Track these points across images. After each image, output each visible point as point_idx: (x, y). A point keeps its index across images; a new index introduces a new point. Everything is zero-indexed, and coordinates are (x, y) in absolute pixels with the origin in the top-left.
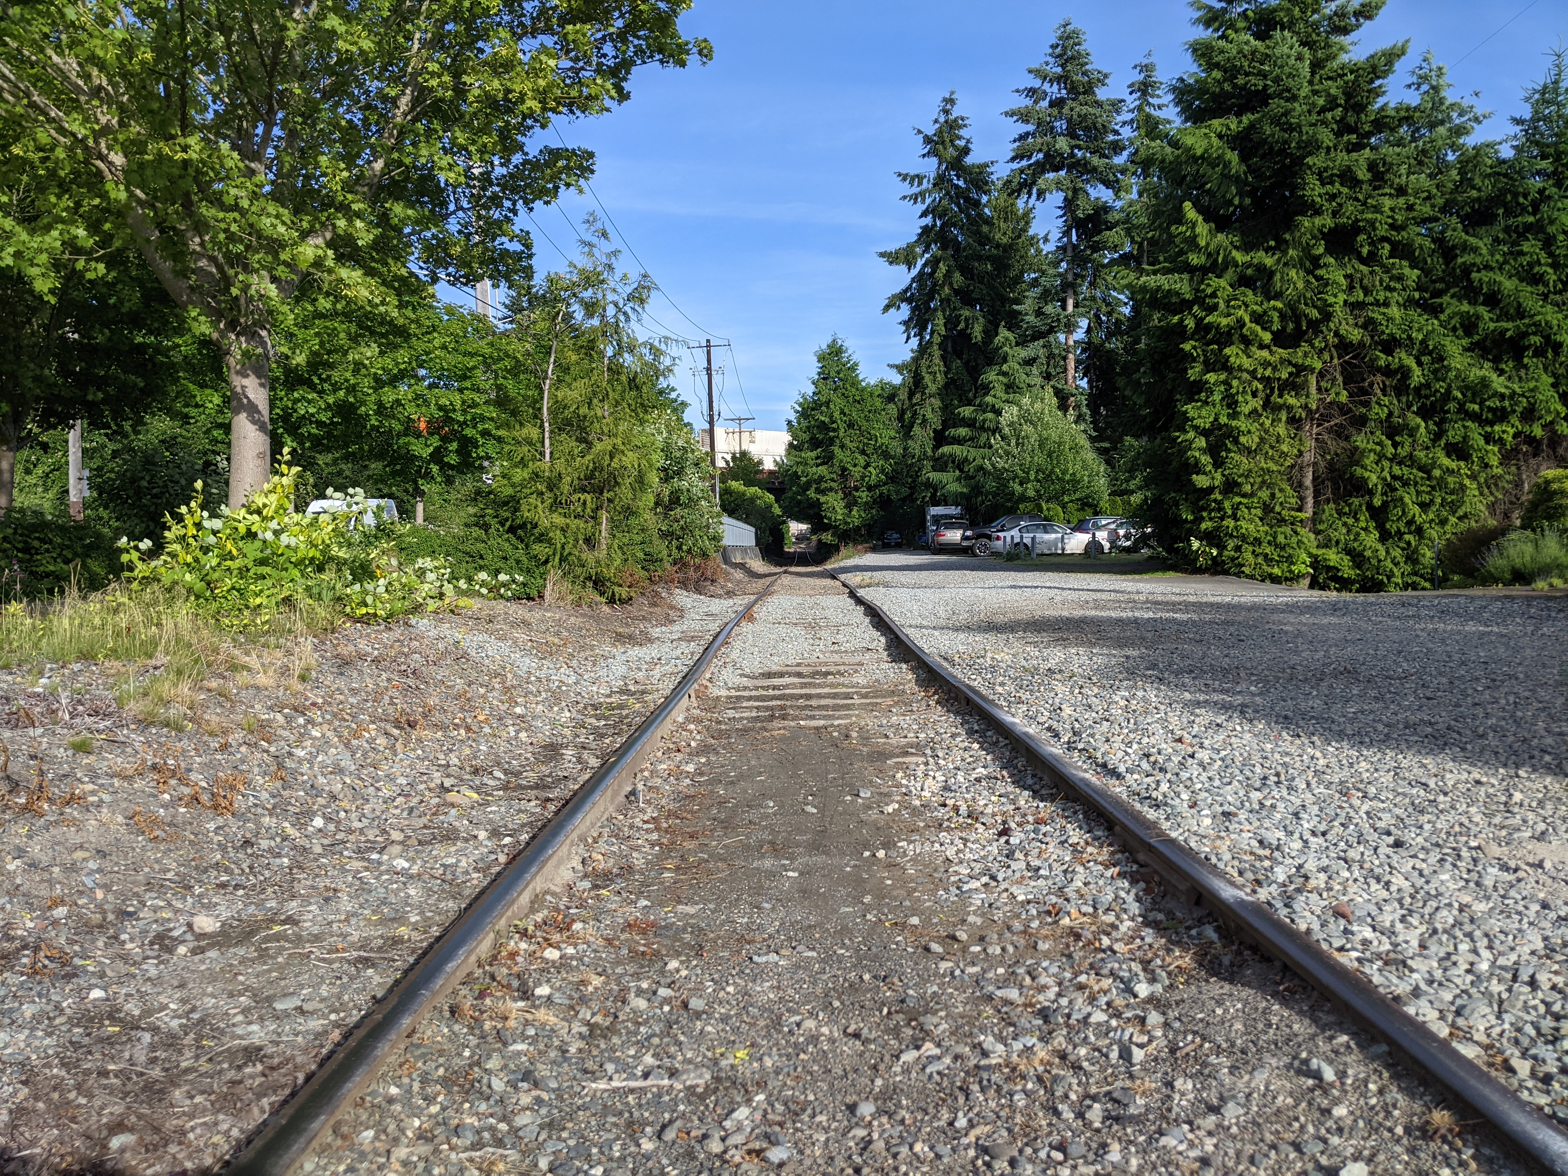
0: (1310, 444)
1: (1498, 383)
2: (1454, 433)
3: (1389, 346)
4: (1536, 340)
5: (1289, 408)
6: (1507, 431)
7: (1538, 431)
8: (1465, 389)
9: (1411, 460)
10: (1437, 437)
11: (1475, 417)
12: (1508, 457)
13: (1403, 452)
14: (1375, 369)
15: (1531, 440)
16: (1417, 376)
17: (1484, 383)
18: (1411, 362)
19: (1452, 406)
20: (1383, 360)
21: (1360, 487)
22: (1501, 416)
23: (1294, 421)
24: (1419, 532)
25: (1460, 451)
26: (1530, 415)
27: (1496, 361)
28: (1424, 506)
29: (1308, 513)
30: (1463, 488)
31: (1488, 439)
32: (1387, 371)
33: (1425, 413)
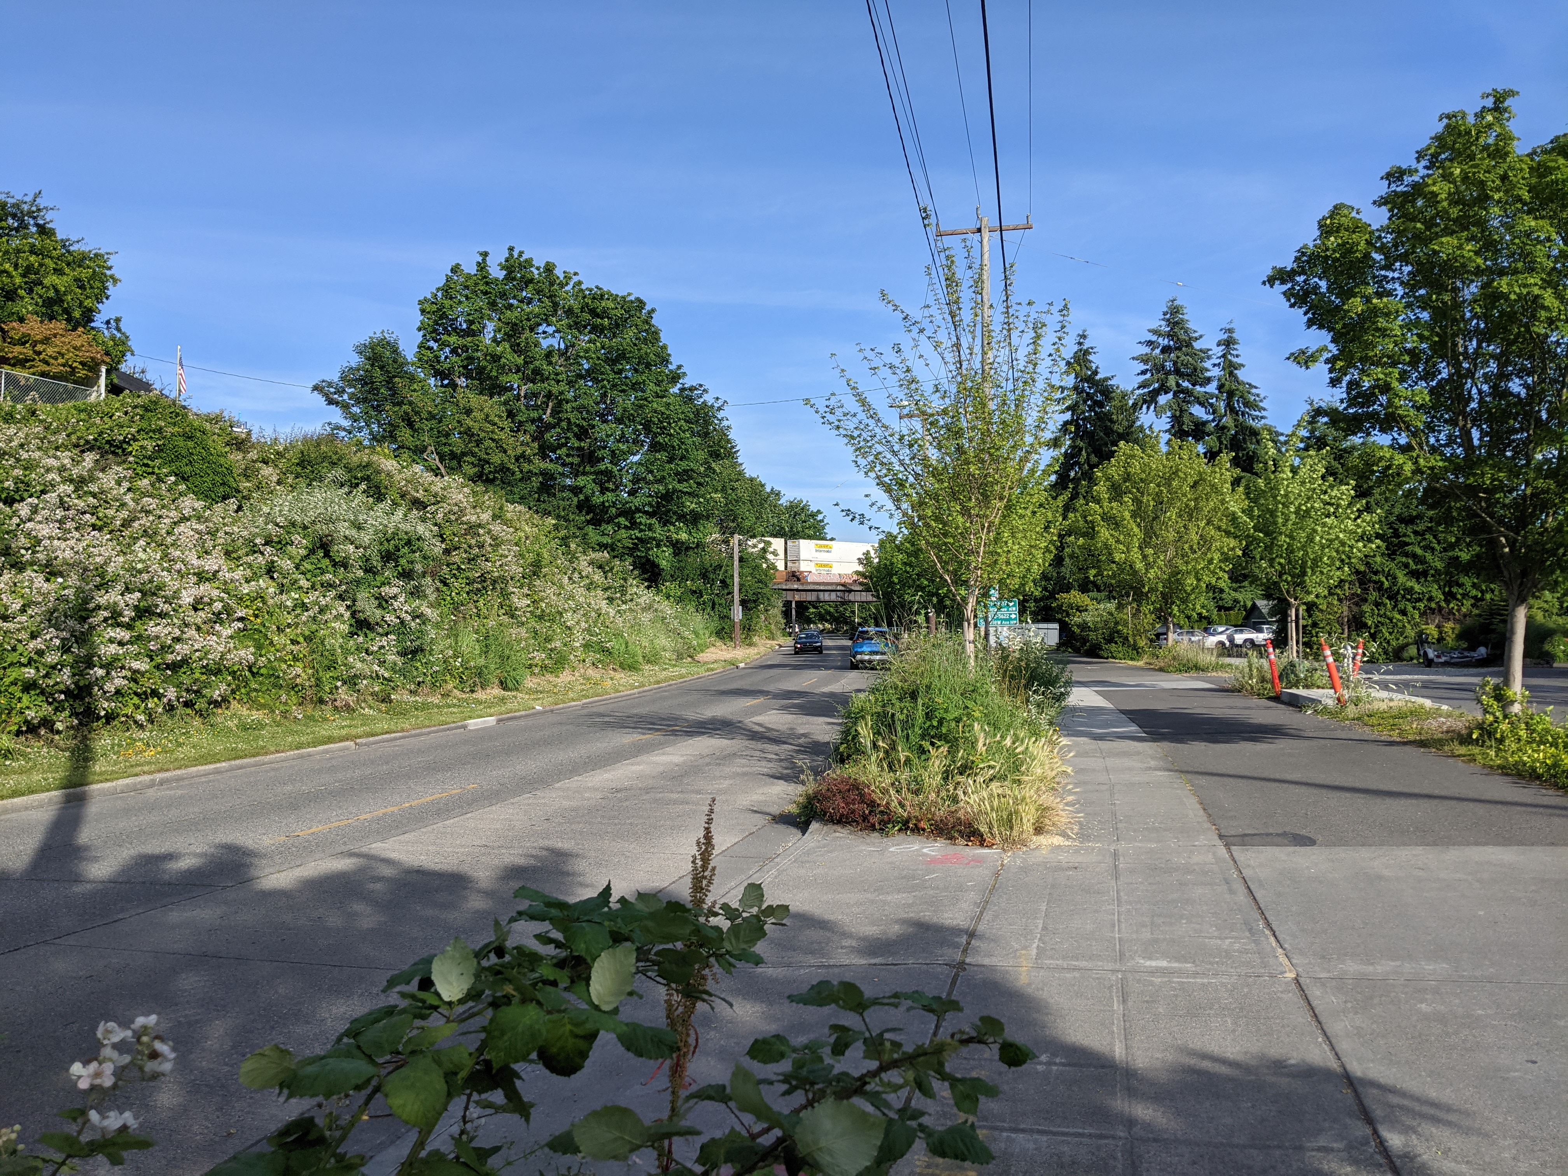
0: (1345, 608)
1: (1417, 588)
2: (1401, 606)
3: (1376, 573)
4: (1432, 572)
5: (1338, 595)
6: (1421, 605)
7: (1433, 605)
8: (1405, 590)
9: (1385, 616)
10: (1395, 606)
11: (1408, 600)
12: (1422, 615)
13: (1382, 612)
14: (1370, 581)
15: (1430, 609)
16: (1386, 584)
17: (1412, 588)
18: (1384, 579)
19: (1399, 596)
20: (1374, 578)
21: (1365, 626)
22: (1419, 600)
23: (1340, 600)
24: (1388, 642)
25: (1403, 613)
26: (1430, 599)
27: (1418, 579)
28: (1390, 633)
29: (1346, 635)
30: (1404, 626)
31: (1414, 608)
32: (1375, 582)
33: (1389, 598)
